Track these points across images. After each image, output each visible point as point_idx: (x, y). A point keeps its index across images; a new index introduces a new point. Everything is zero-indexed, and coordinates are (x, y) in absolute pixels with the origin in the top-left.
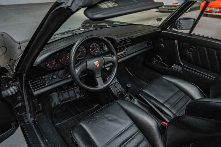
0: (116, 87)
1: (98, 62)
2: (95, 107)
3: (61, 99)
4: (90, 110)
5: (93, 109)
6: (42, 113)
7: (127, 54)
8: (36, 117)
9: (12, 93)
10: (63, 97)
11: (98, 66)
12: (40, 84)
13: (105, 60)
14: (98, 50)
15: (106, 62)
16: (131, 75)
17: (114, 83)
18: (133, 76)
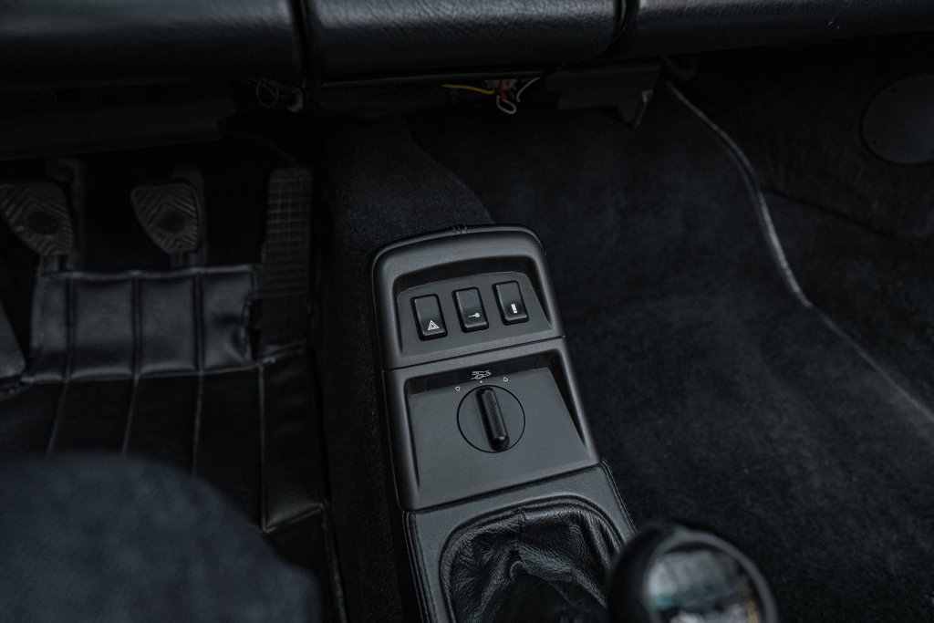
0: (498, 445)
2: (277, 518)
3: (50, 335)
10: (70, 322)
16: (796, 288)
17: (481, 368)
18: (807, 303)
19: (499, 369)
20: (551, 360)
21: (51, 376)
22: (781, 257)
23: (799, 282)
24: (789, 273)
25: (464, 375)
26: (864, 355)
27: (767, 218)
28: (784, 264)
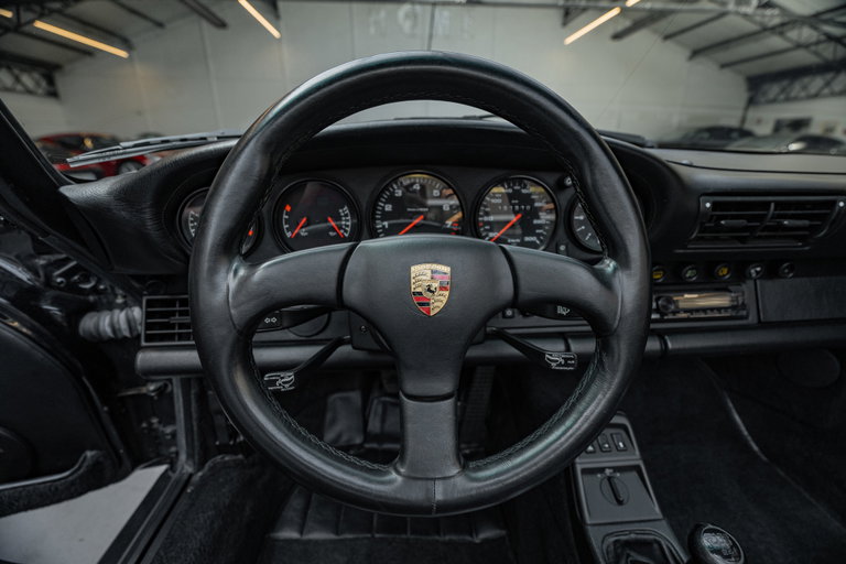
0: (620, 503)
1: (447, 269)
2: (482, 536)
3: (374, 425)
4: (450, 543)
5: (471, 544)
6: (240, 456)
7: (752, 319)
8: (209, 464)
9: (114, 330)
11: (439, 302)
12: (182, 326)
13: (521, 274)
14: (538, 235)
15: (527, 291)
16: (755, 448)
17: (609, 468)
18: (764, 458)
19: (616, 469)
20: (637, 468)
21: (375, 446)
22: (743, 428)
23: (757, 445)
24: (749, 438)
25: (602, 470)
26: (807, 495)
27: (731, 405)
28: (746, 433)
